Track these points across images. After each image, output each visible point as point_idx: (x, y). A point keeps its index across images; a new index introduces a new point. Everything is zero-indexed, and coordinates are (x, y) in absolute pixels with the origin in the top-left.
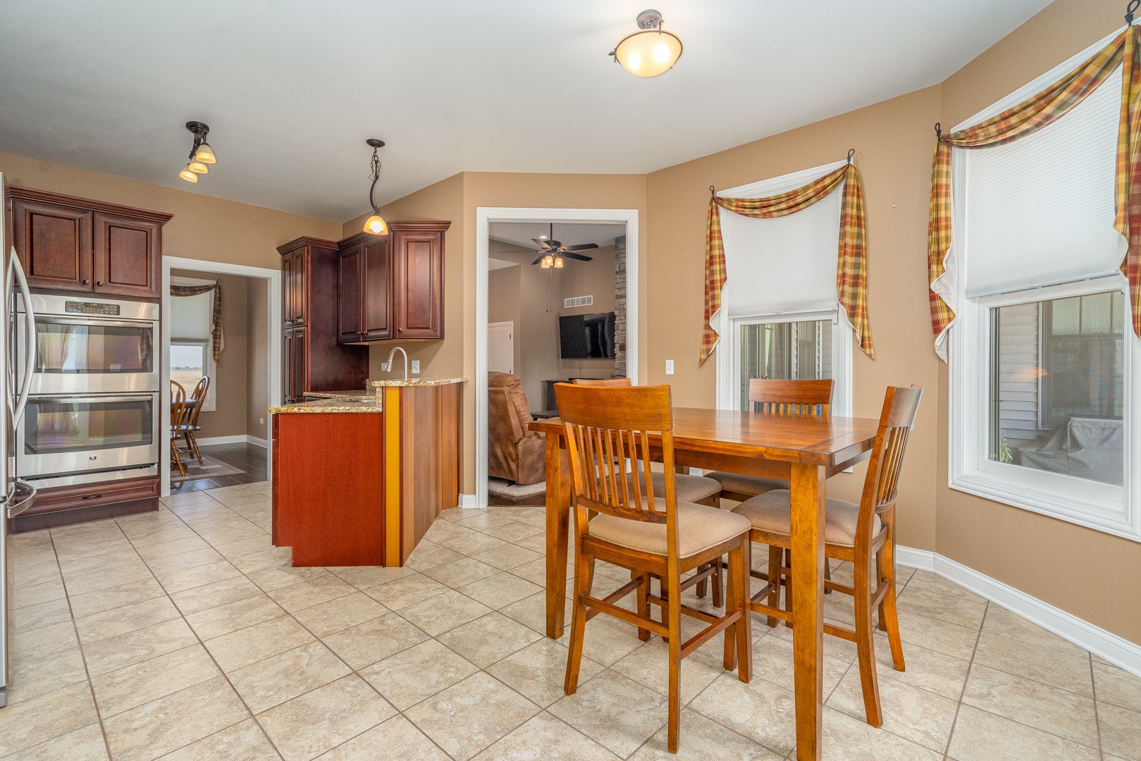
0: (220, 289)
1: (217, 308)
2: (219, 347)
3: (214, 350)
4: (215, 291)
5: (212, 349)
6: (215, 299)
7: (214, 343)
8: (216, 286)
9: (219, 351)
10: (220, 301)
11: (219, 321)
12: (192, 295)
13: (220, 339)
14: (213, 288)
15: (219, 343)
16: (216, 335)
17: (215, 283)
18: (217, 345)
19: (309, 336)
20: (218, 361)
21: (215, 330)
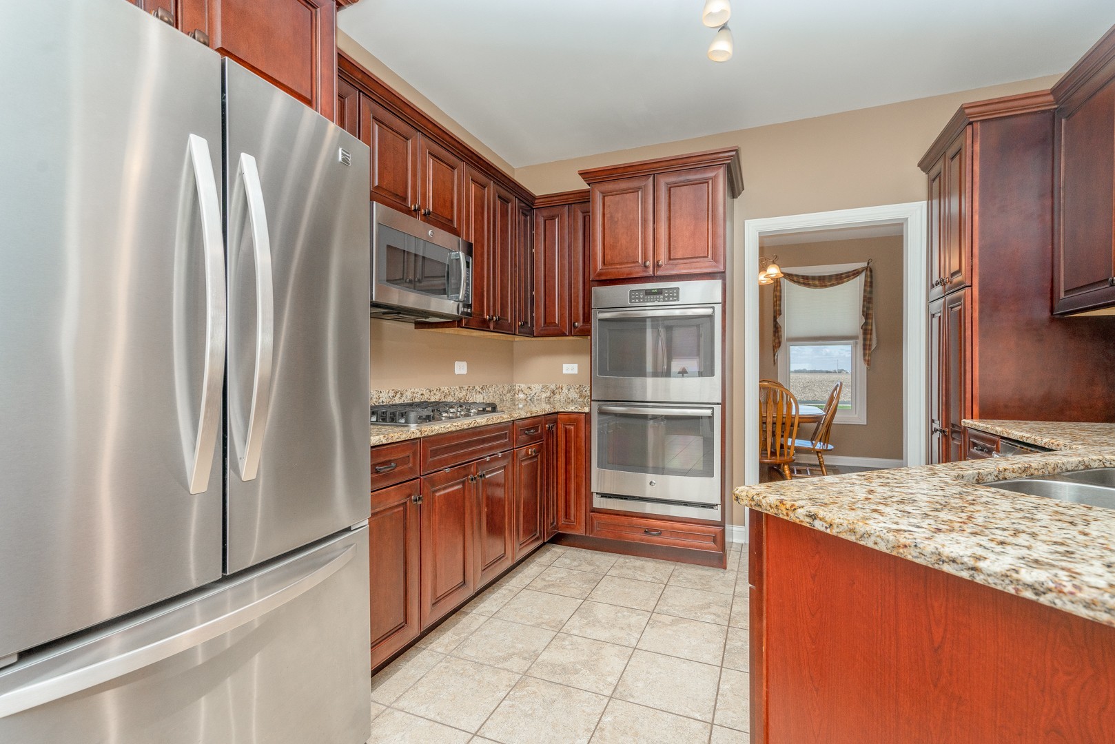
0: (871, 271)
1: (868, 296)
2: (870, 345)
3: (864, 349)
4: (866, 276)
5: (862, 347)
6: (865, 285)
7: (865, 339)
8: (866, 269)
9: (870, 349)
10: (871, 286)
11: (870, 312)
12: (838, 284)
13: (871, 334)
14: (863, 271)
15: (871, 340)
16: (866, 330)
17: (866, 265)
18: (868, 343)
19: (976, 306)
20: (868, 363)
21: (866, 324)
